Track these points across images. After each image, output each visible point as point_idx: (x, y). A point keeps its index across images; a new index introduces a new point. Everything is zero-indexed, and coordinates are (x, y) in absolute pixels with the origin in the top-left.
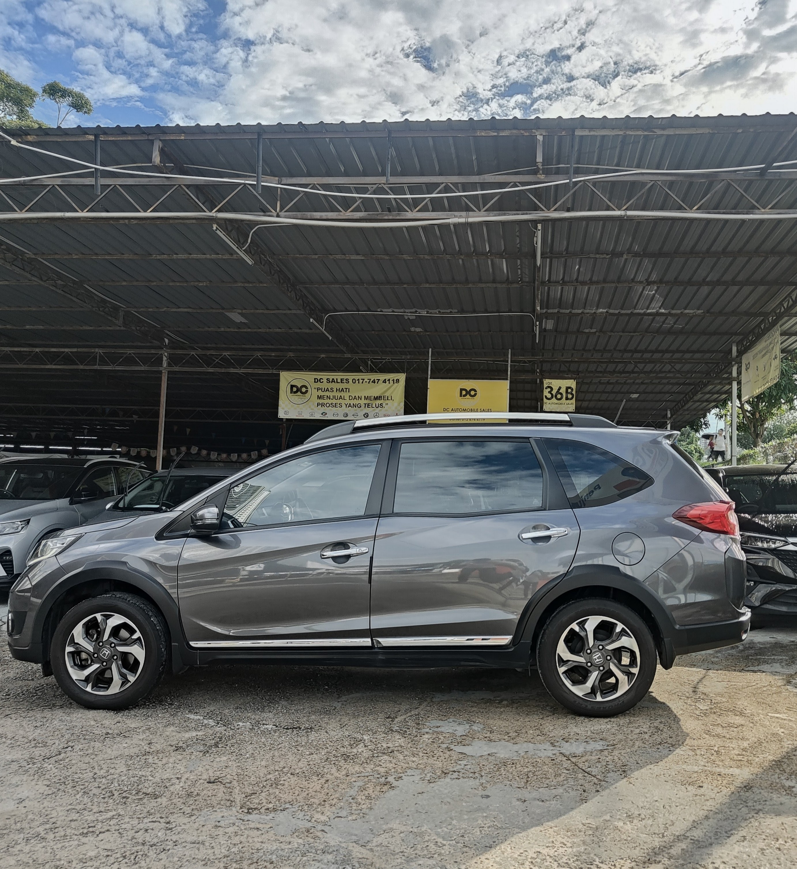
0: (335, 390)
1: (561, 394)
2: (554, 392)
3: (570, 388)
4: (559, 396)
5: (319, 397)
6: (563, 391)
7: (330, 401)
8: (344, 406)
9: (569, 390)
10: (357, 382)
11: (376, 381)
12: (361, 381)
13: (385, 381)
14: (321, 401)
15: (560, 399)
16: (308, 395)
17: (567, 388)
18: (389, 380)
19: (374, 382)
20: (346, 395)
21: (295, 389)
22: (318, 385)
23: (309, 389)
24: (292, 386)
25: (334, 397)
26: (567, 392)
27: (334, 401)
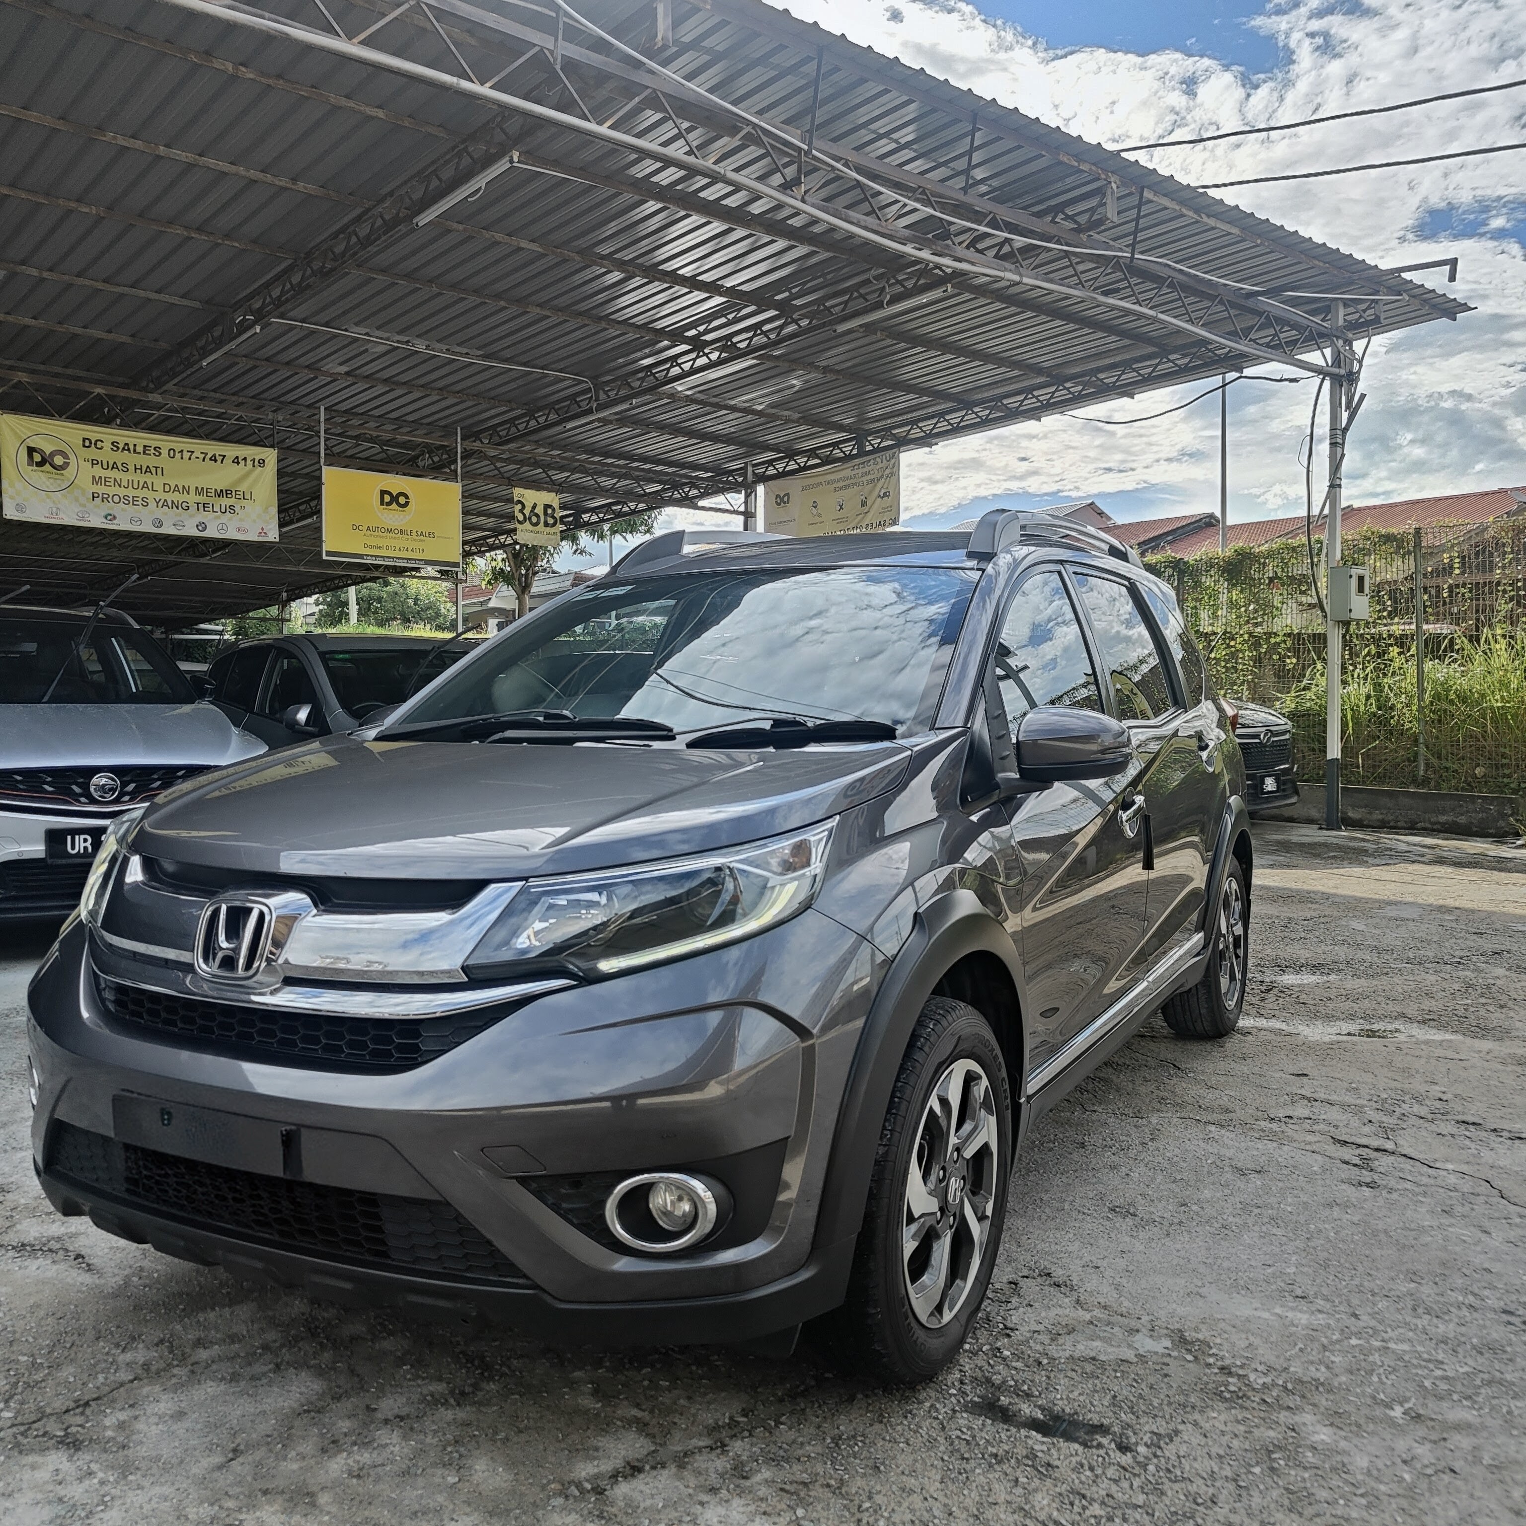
0: (131, 468)
1: (537, 516)
2: (527, 512)
3: (550, 506)
4: (534, 519)
5: (96, 481)
6: (539, 510)
7: (122, 492)
8: (153, 505)
9: (550, 511)
10: (178, 455)
11: (219, 459)
12: (186, 455)
13: (236, 461)
14: (100, 489)
15: (536, 524)
16: (70, 472)
17: (547, 507)
18: (245, 459)
19: (214, 459)
20: (158, 482)
21: (37, 458)
22: (92, 453)
23: (72, 459)
24: (31, 451)
25: (130, 483)
26: (546, 513)
27: (131, 493)
